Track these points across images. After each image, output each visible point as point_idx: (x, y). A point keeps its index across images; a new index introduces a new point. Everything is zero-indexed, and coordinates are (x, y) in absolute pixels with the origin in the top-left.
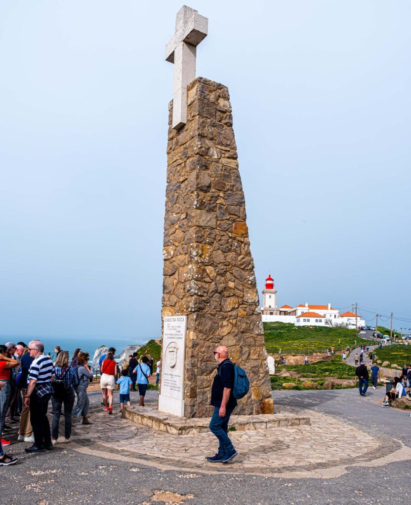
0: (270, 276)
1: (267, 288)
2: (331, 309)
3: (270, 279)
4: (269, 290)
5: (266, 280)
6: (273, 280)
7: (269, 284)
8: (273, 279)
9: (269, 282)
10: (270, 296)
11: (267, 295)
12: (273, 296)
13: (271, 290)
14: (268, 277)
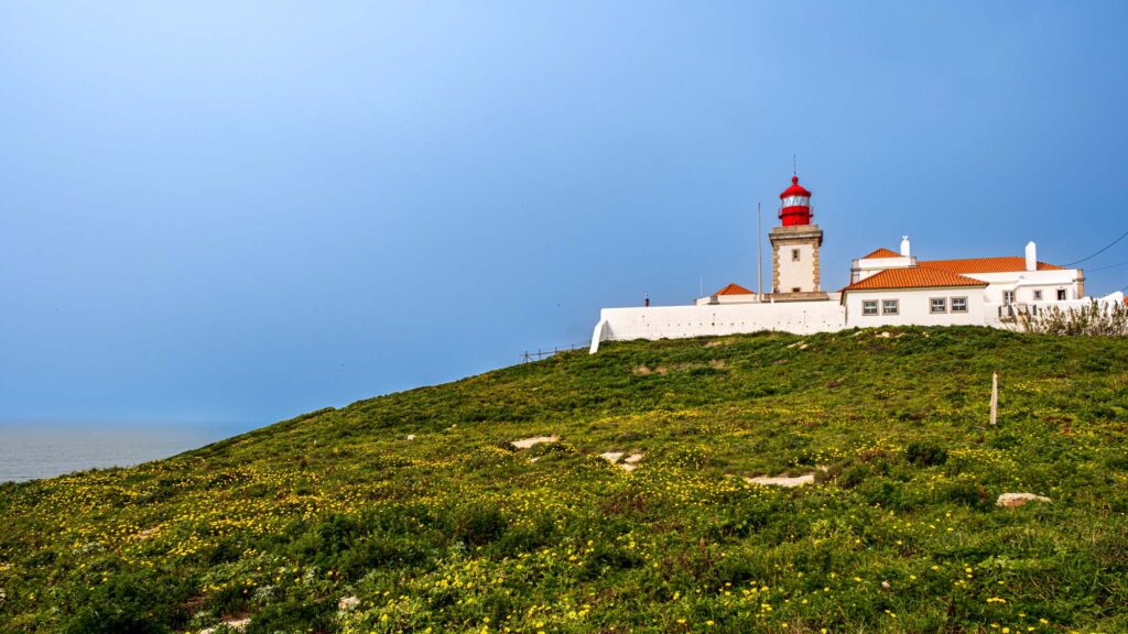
0: (795, 180)
1: (785, 224)
2: (1040, 266)
3: (796, 190)
4: (791, 229)
5: (783, 196)
6: (807, 194)
7: (792, 208)
8: (807, 187)
9: (791, 201)
10: (796, 254)
11: (785, 251)
12: (807, 250)
13: (802, 229)
14: (789, 184)
